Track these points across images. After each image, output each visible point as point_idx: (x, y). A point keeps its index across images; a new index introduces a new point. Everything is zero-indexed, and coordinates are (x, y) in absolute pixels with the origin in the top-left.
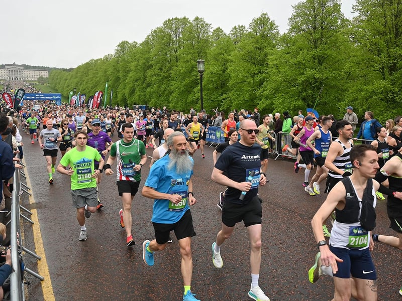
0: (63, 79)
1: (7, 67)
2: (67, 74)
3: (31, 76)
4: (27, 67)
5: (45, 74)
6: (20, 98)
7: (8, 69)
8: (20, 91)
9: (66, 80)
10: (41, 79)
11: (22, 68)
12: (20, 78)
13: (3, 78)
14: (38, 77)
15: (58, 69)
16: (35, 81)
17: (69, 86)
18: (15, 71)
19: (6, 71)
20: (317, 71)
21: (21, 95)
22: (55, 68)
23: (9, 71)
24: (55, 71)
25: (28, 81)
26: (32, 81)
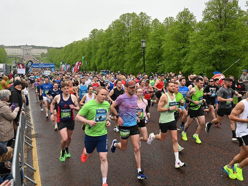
0: (57, 54)
1: (22, 47)
2: (59, 51)
3: (37, 53)
4: (34, 47)
5: (45, 51)
6: (30, 67)
7: (22, 48)
8: (29, 62)
9: (58, 54)
10: (43, 54)
11: (31, 47)
12: (30, 54)
13: (20, 54)
14: (41, 53)
15: (53, 48)
16: (39, 56)
17: (60, 58)
18: (27, 49)
19: (21, 50)
20: (223, 46)
21: (30, 65)
22: (51, 47)
23: (23, 49)
24: (51, 49)
25: (35, 55)
26: (37, 56)
